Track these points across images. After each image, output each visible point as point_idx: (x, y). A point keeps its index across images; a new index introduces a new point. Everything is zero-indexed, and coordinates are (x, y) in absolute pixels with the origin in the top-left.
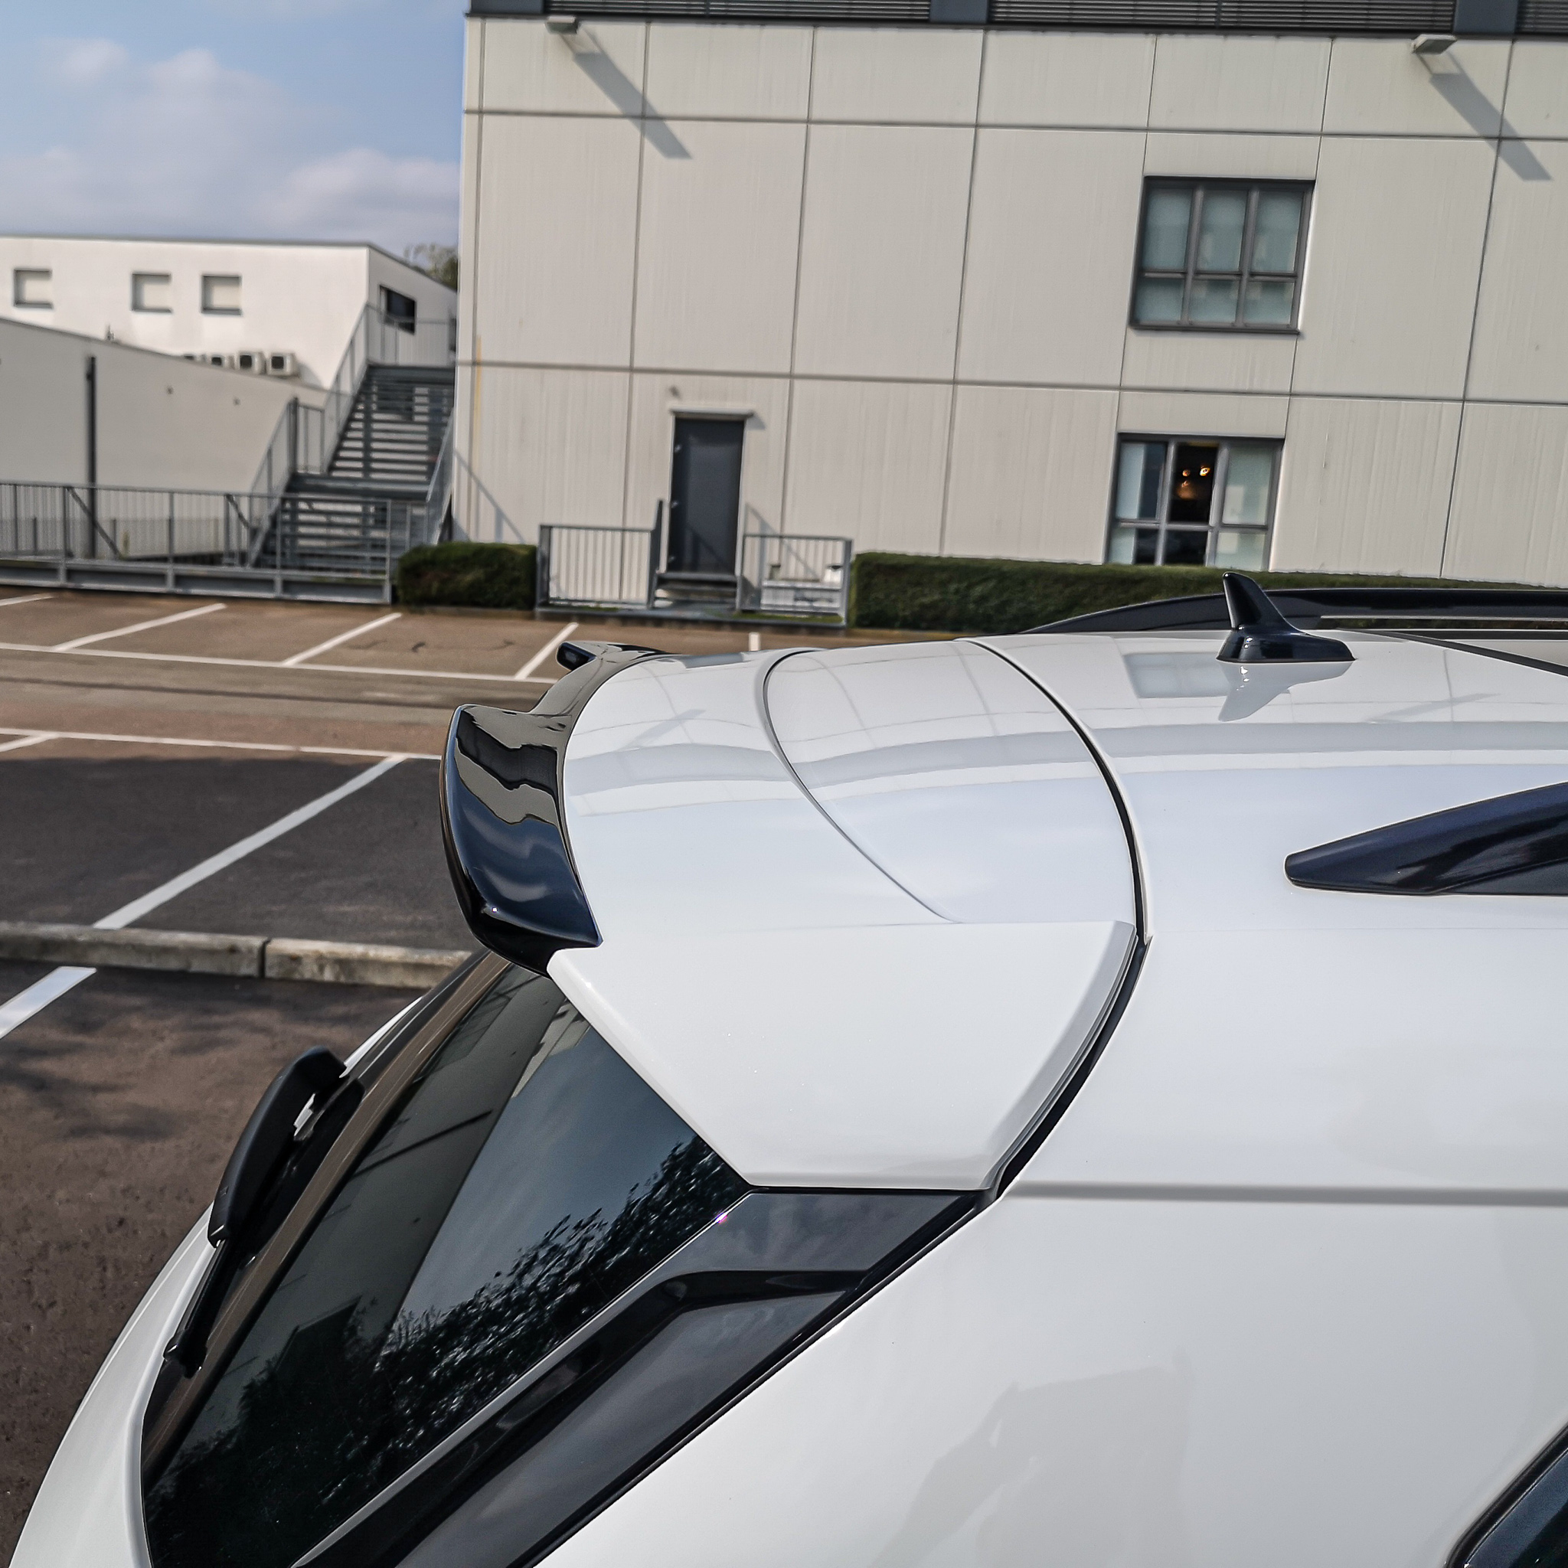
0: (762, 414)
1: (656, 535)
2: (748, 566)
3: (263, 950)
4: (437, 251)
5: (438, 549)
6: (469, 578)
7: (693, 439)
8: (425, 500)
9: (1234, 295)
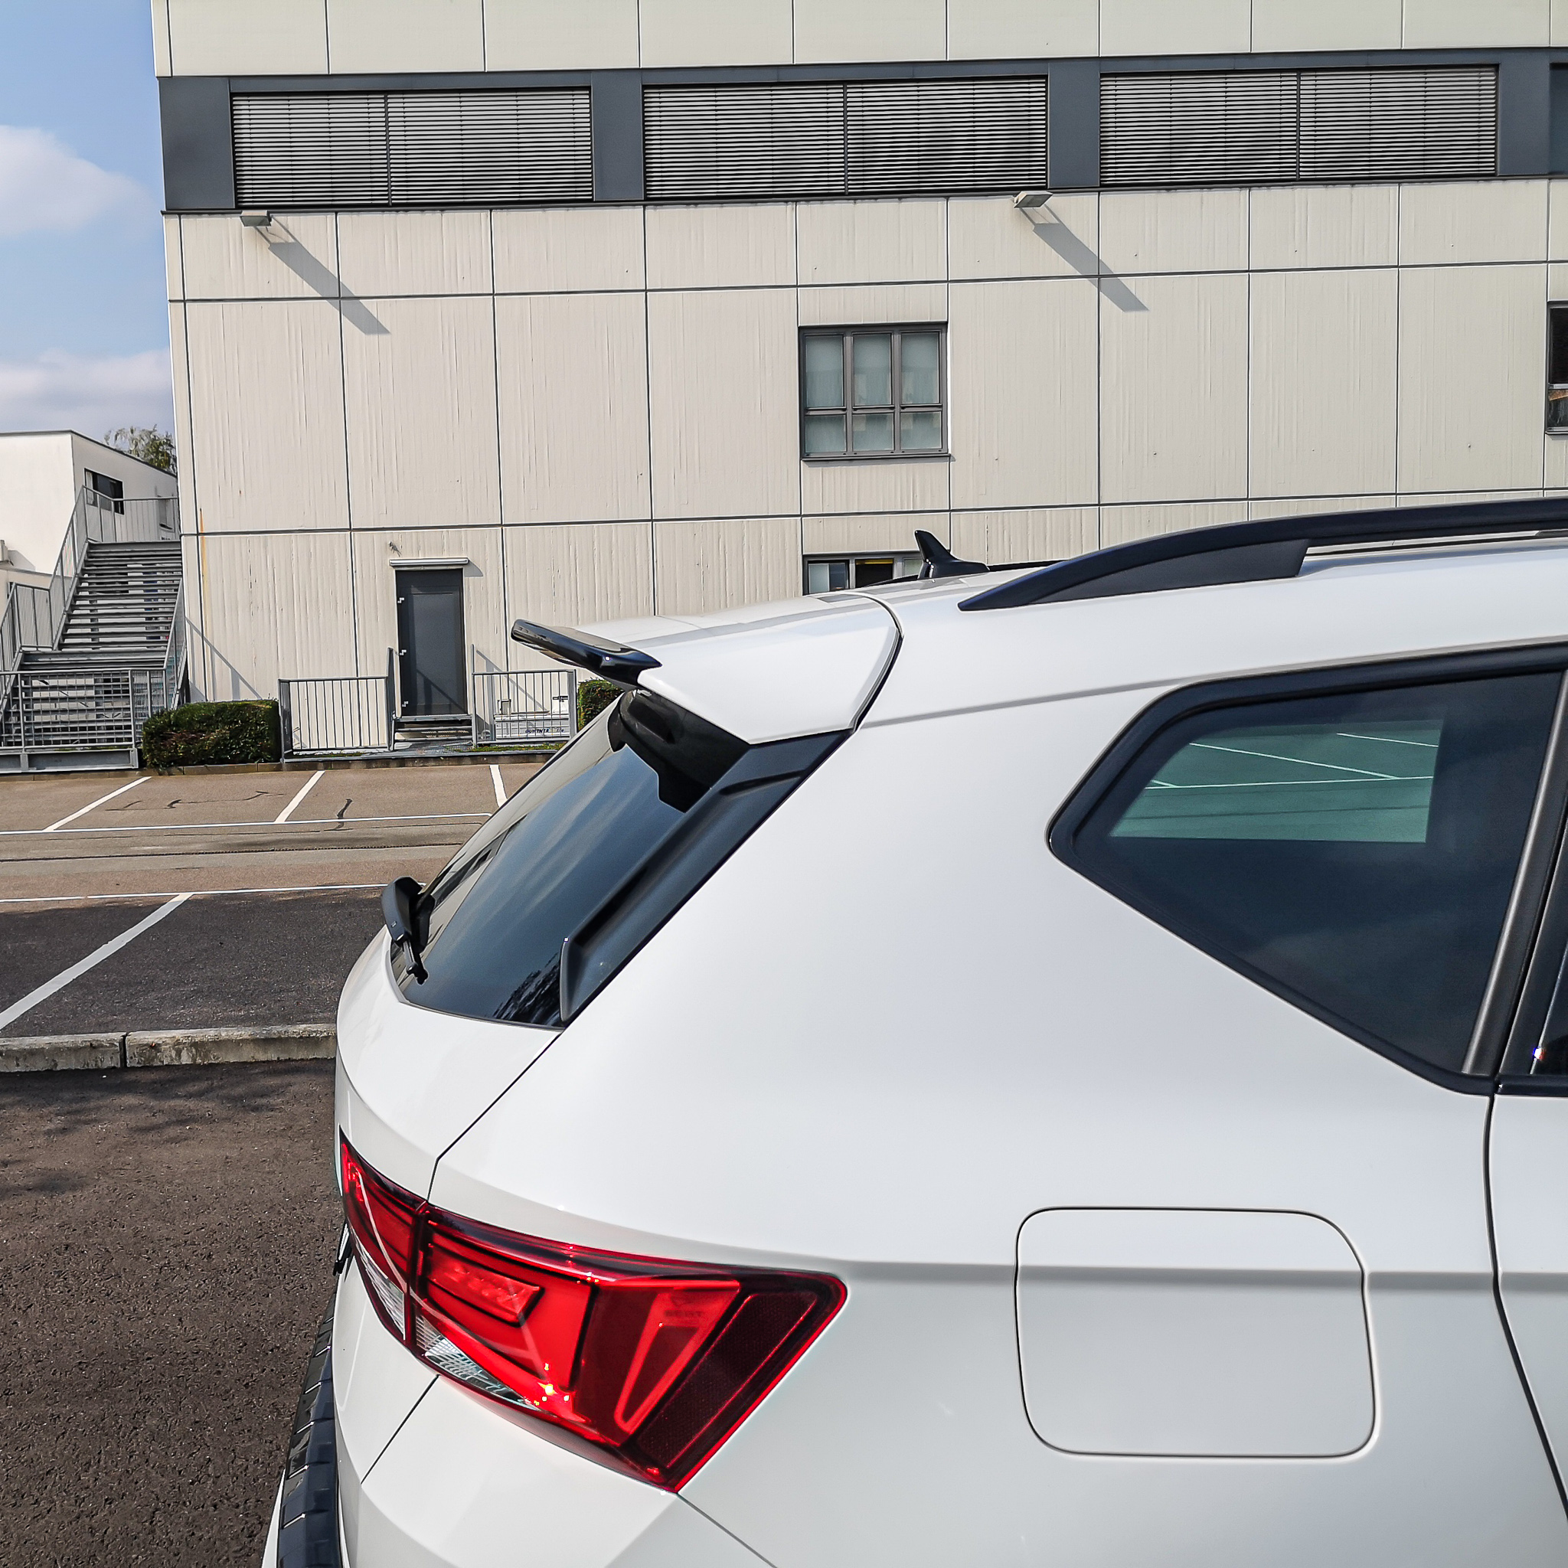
0: (478, 562)
1: (389, 681)
2: (478, 704)
3: (123, 1042)
4: (136, 434)
5: (180, 713)
6: (213, 736)
7: (414, 590)
8: (162, 667)
9: (890, 426)
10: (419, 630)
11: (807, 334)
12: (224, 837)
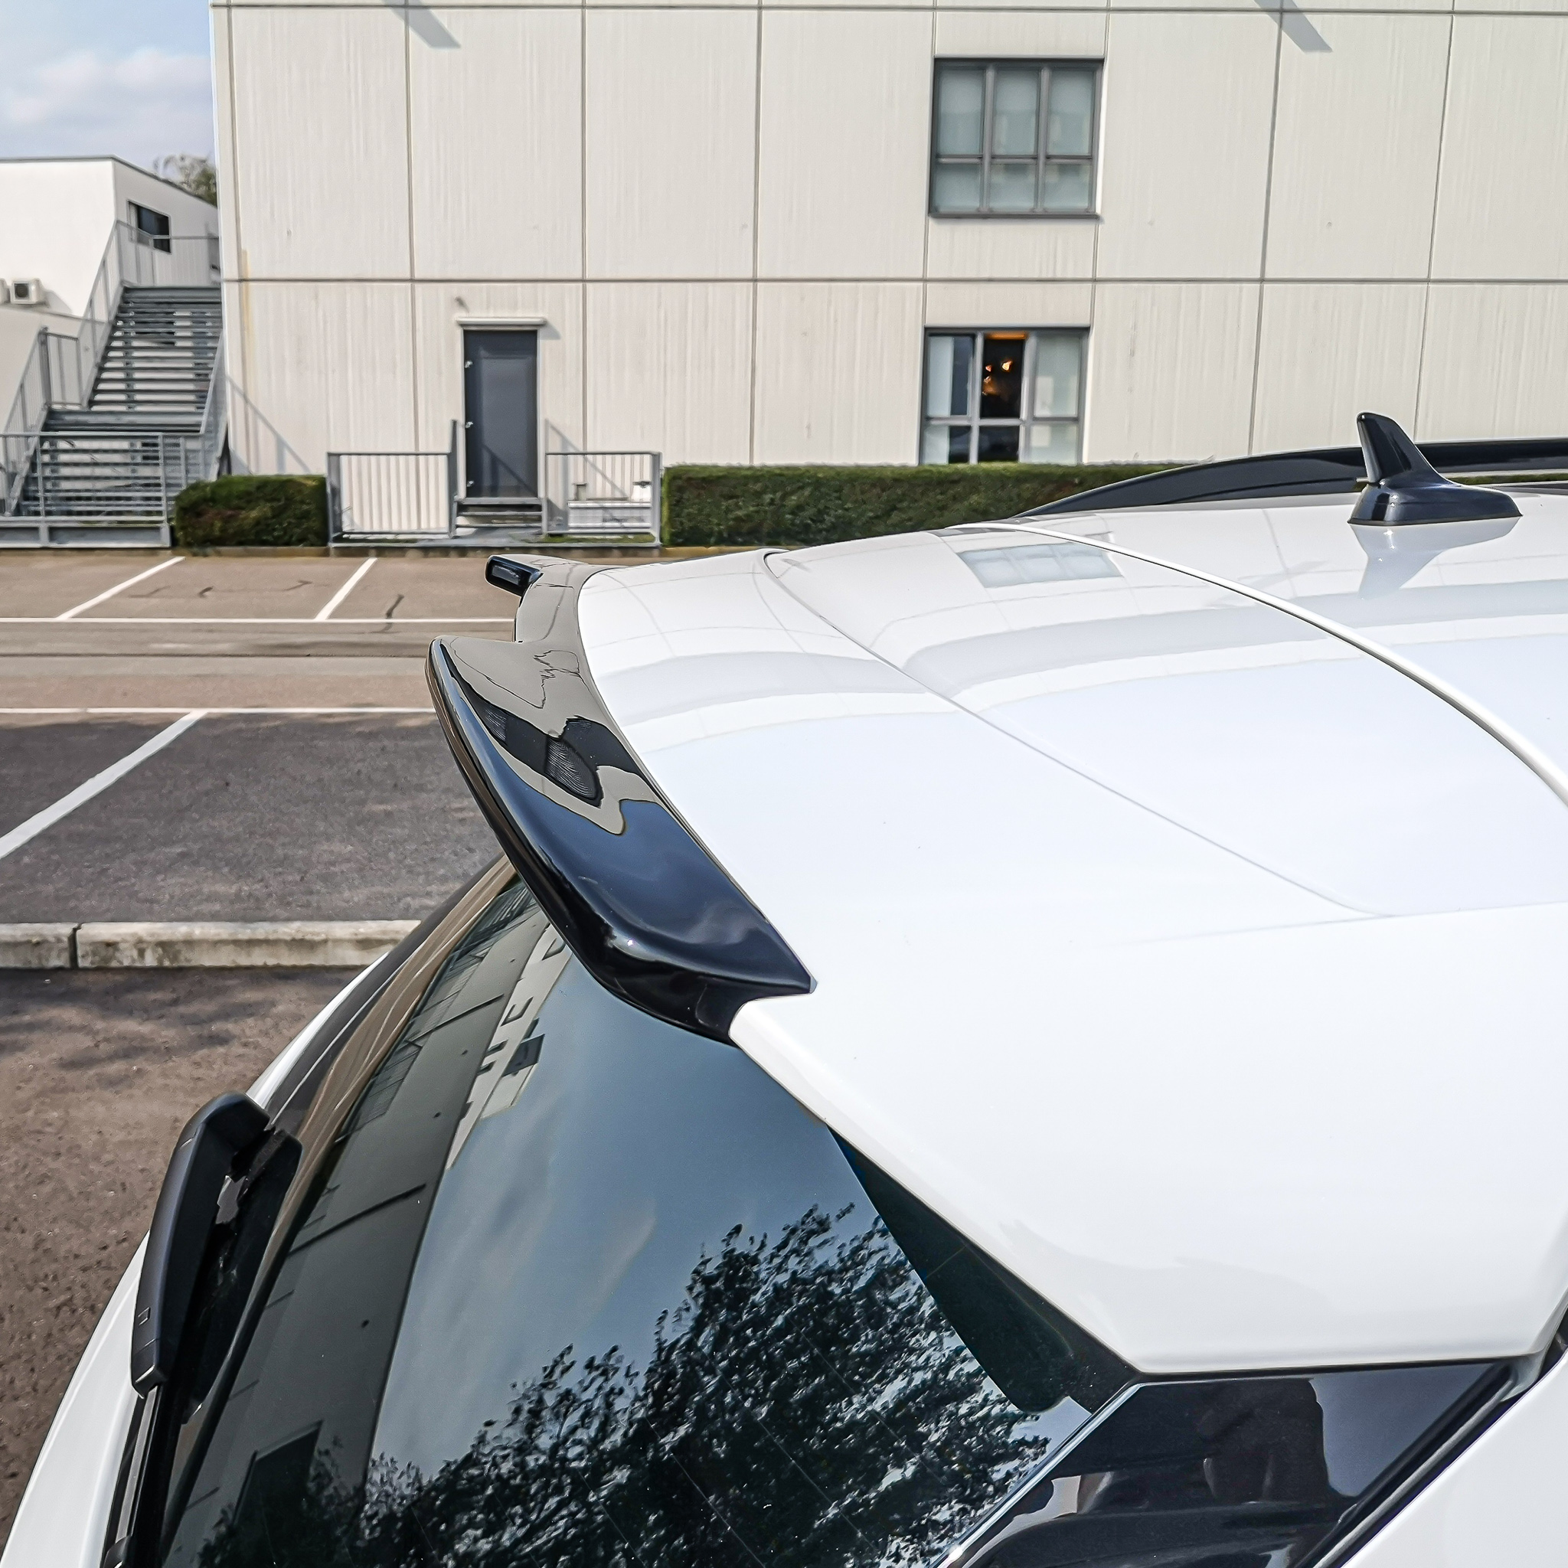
0: (555, 322)
1: (452, 457)
2: (551, 487)
3: (73, 939)
4: (187, 162)
5: (217, 486)
6: (254, 514)
7: (483, 353)
8: (199, 431)
9: (1031, 179)
10: (487, 400)
11: (944, 67)
12: (256, 636)
